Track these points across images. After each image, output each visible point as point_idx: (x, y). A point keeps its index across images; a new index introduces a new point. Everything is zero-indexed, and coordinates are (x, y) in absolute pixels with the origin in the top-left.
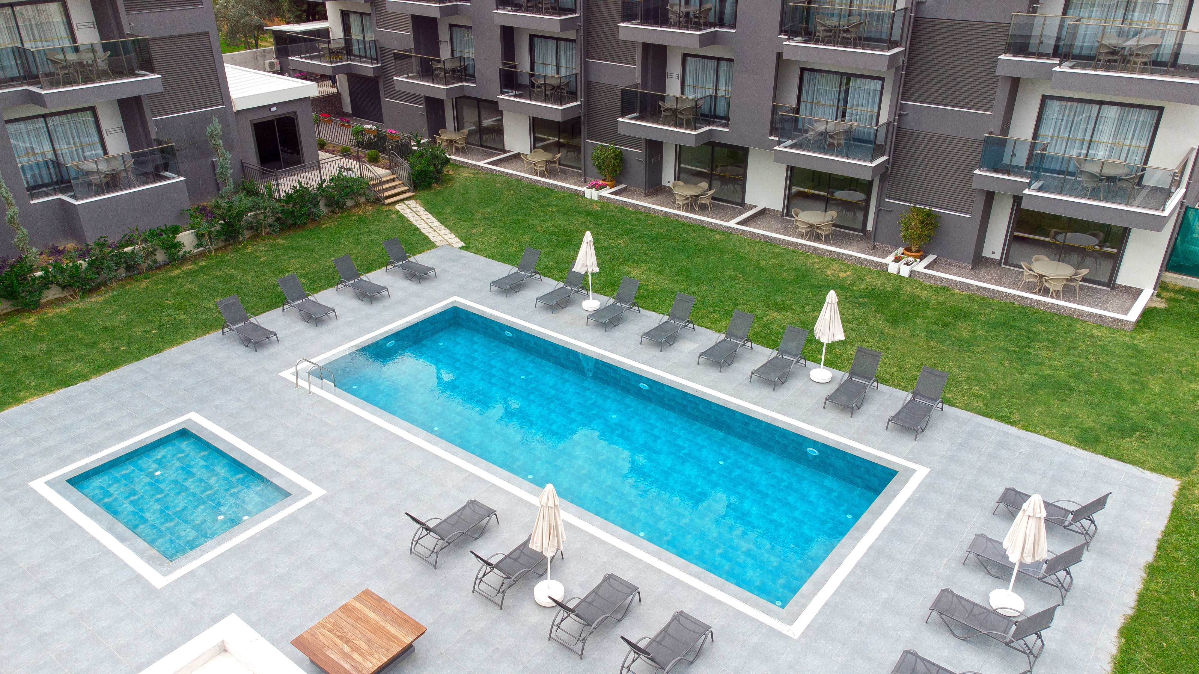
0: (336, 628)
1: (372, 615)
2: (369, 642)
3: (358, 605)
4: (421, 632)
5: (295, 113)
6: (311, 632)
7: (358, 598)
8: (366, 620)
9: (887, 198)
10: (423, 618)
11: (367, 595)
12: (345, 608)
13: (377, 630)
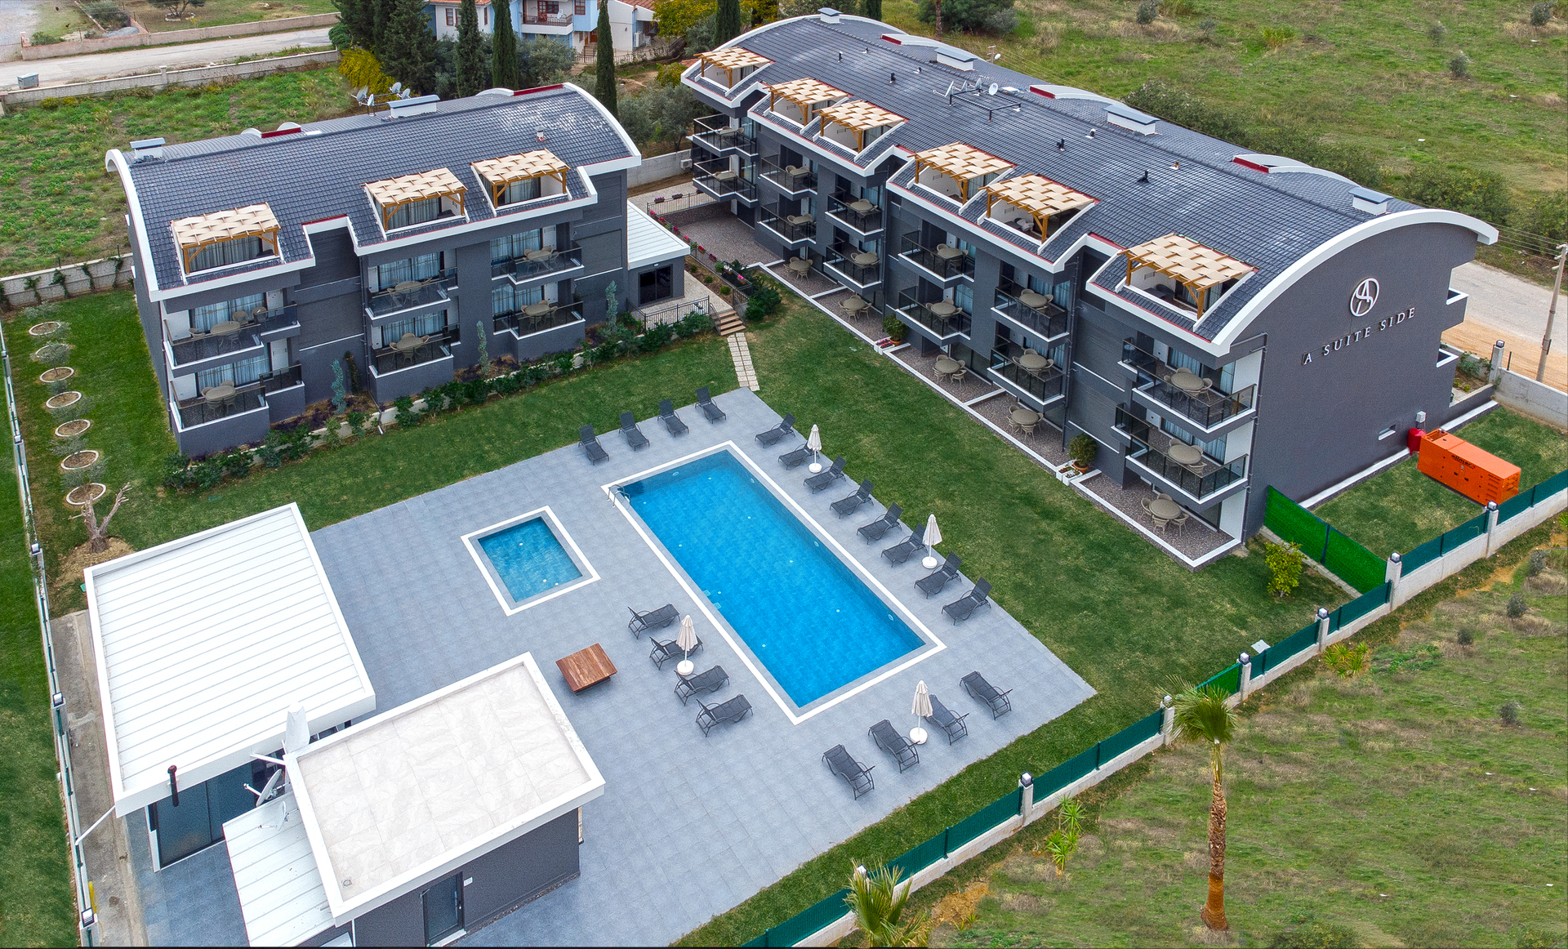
0: (577, 660)
1: (595, 658)
2: (589, 671)
3: (591, 651)
4: (614, 671)
5: (672, 265)
6: (565, 659)
7: (592, 647)
8: (592, 660)
10: (619, 665)
11: (597, 648)
12: (585, 651)
13: (595, 666)
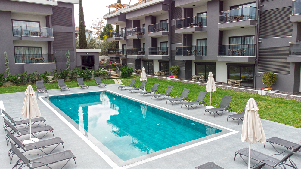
5: (94, 56)
9: (258, 72)
